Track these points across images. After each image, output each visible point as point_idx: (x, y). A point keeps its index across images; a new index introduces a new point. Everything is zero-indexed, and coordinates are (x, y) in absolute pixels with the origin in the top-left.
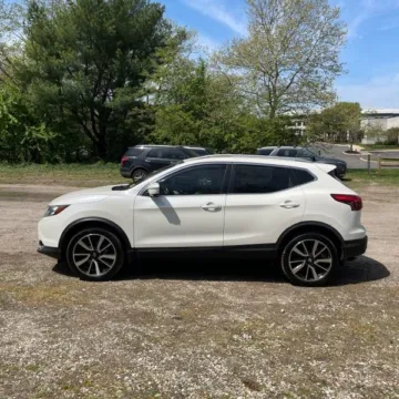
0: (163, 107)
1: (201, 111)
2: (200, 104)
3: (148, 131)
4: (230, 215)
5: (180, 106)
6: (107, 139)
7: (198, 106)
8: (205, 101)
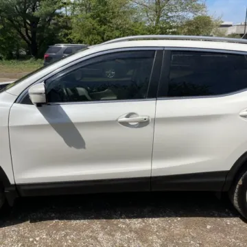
0: (76, 16)
1: (105, 19)
2: (104, 13)
3: (66, 35)
4: (161, 131)
5: (89, 15)
6: (38, 41)
7: (103, 15)
8: (107, 11)
